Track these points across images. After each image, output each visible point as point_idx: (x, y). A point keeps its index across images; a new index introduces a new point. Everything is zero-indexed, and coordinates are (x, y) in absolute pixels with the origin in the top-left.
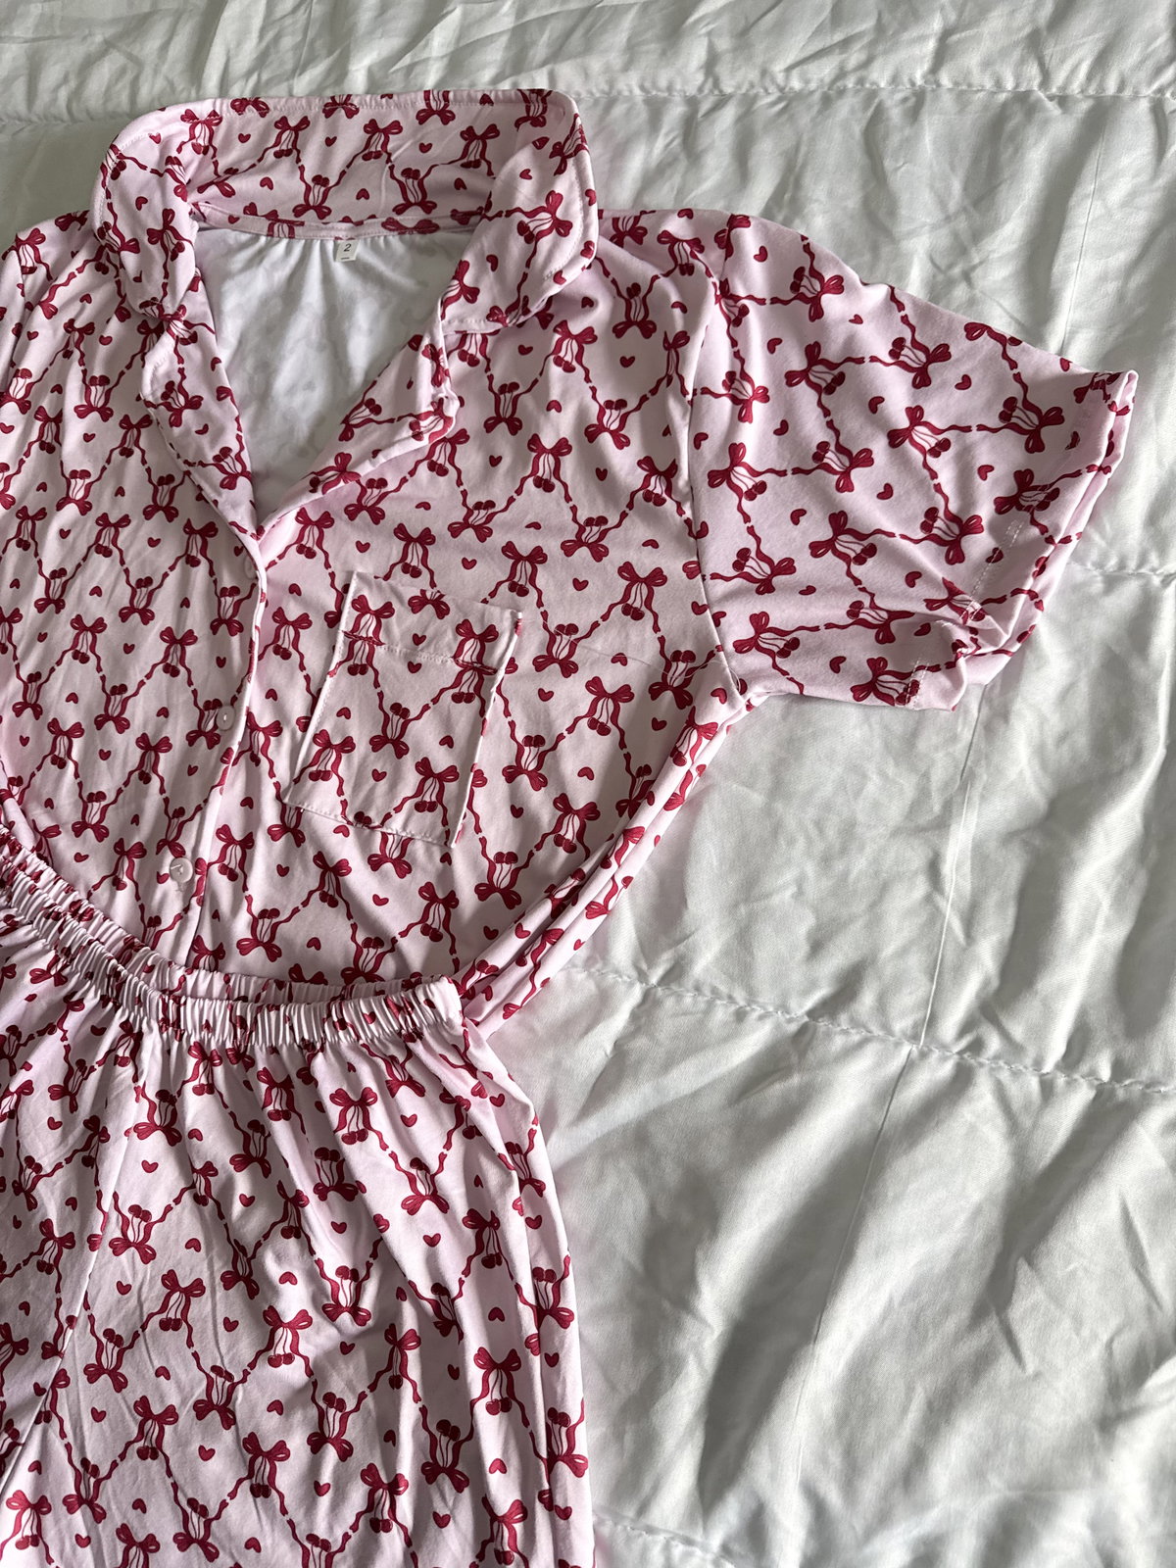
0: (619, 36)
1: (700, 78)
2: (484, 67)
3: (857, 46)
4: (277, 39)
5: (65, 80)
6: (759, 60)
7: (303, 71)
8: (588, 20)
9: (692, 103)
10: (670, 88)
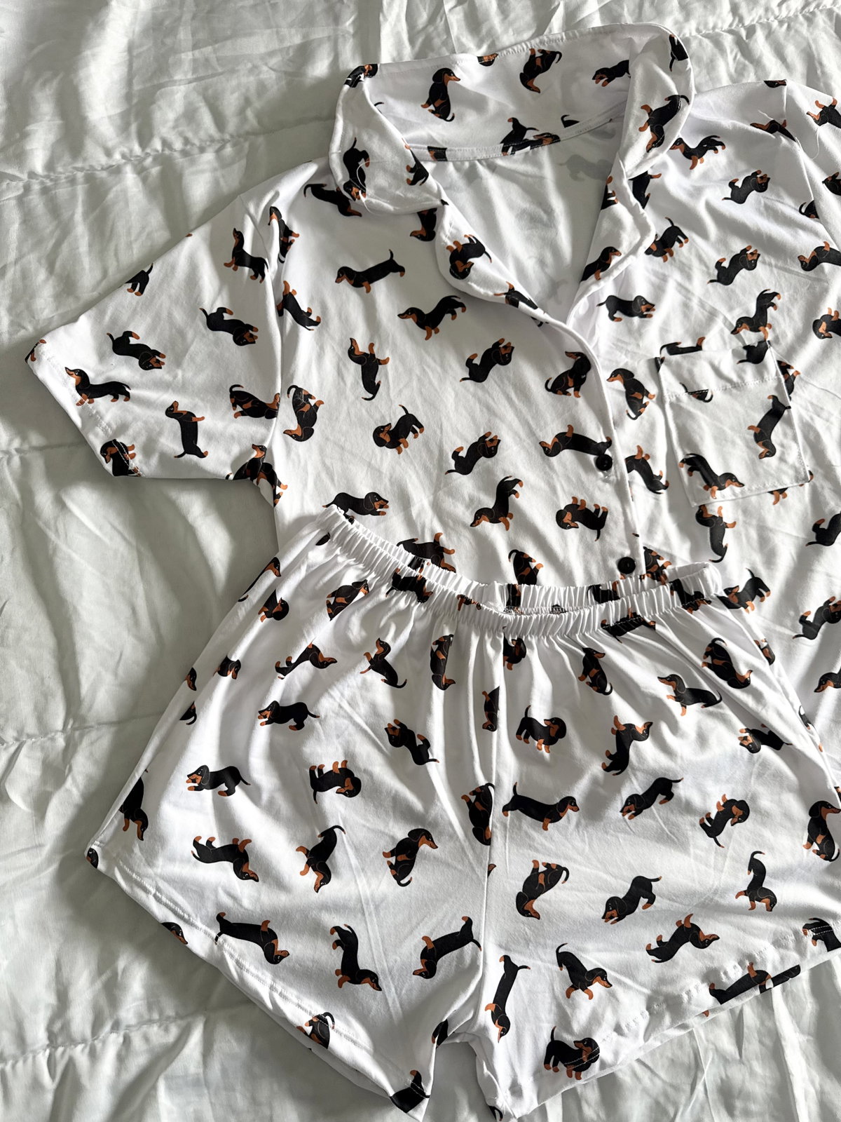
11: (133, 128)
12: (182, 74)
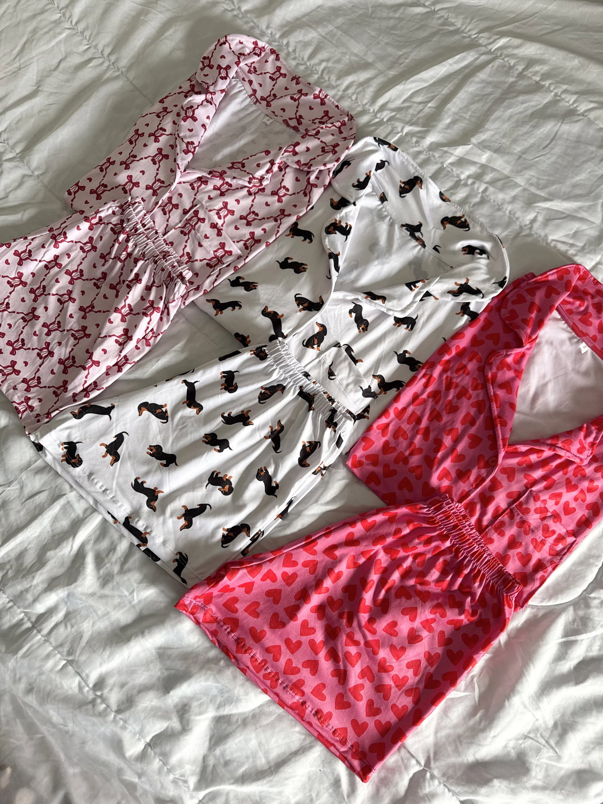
0: (513, 193)
1: (528, 222)
2: (469, 170)
3: (574, 248)
4: (409, 107)
5: (328, 60)
6: (547, 231)
7: (411, 125)
8: (506, 181)
9: (521, 227)
10: (517, 219)
11: (285, 29)
12: (322, 31)
